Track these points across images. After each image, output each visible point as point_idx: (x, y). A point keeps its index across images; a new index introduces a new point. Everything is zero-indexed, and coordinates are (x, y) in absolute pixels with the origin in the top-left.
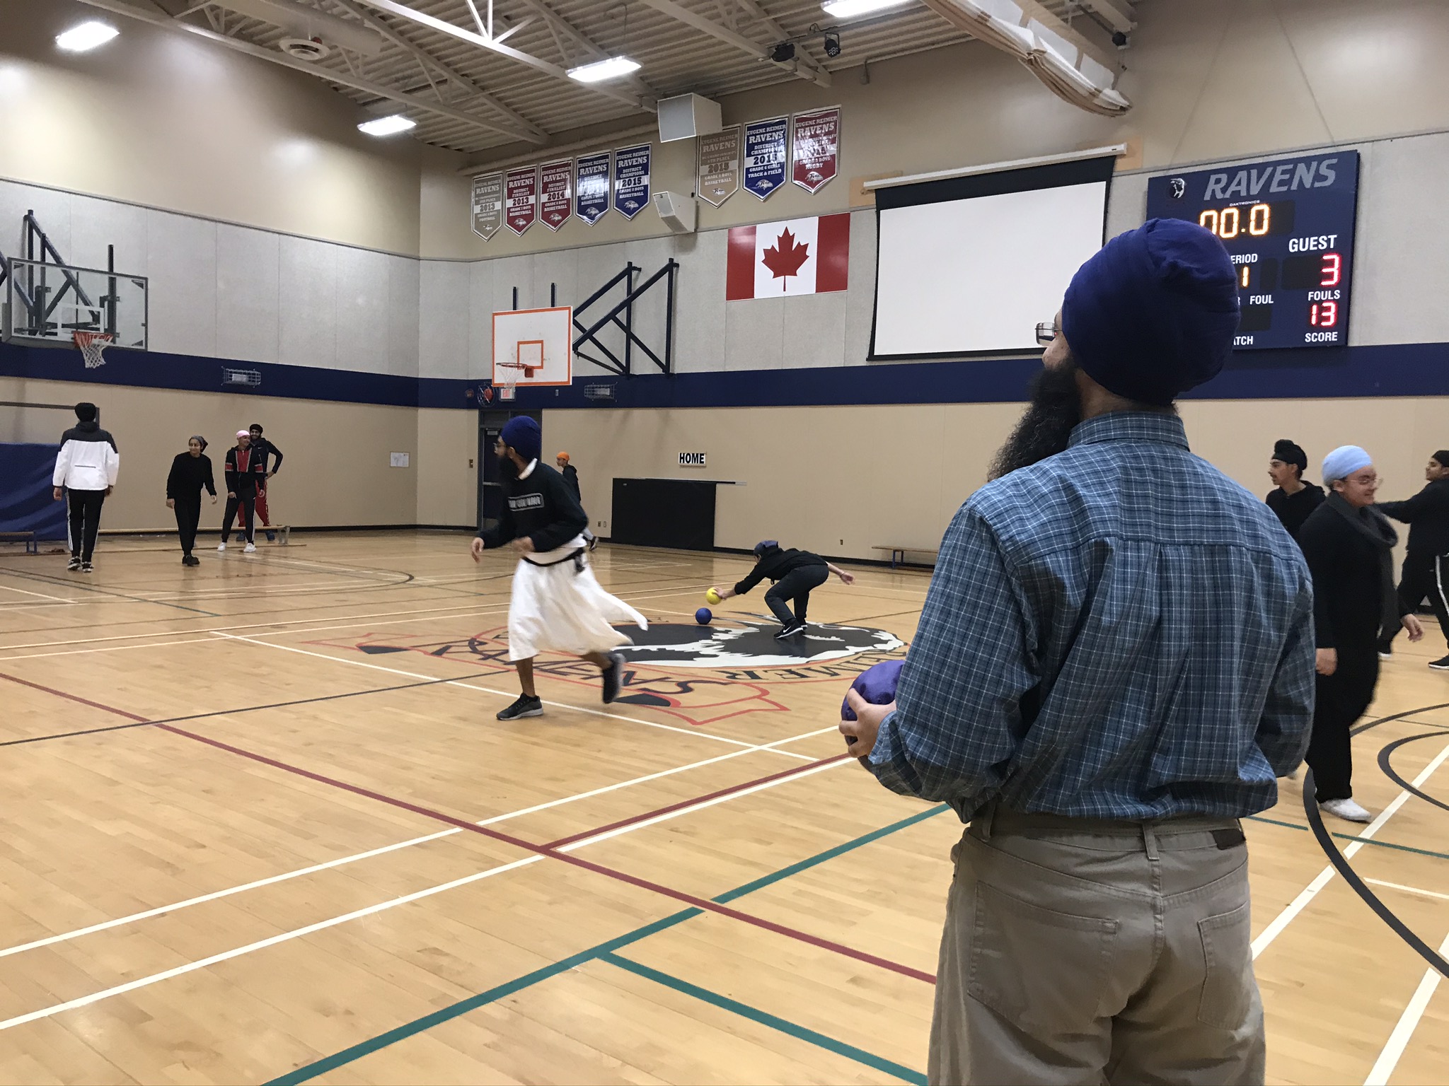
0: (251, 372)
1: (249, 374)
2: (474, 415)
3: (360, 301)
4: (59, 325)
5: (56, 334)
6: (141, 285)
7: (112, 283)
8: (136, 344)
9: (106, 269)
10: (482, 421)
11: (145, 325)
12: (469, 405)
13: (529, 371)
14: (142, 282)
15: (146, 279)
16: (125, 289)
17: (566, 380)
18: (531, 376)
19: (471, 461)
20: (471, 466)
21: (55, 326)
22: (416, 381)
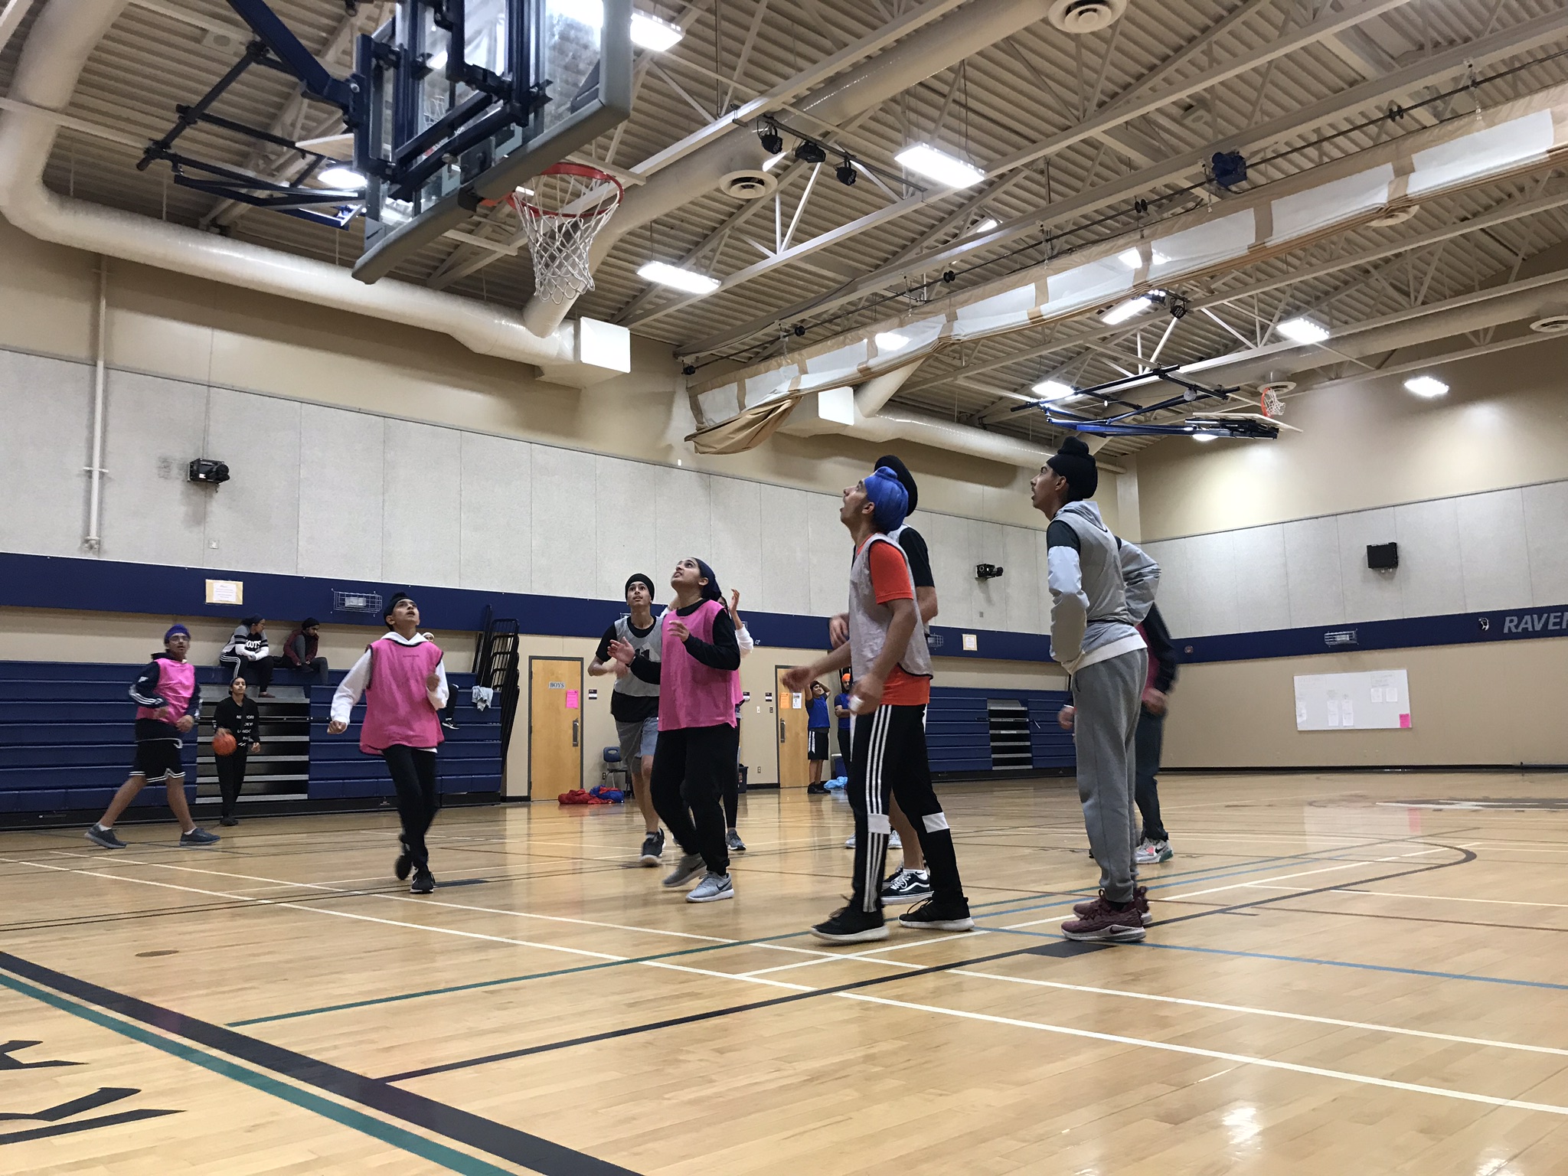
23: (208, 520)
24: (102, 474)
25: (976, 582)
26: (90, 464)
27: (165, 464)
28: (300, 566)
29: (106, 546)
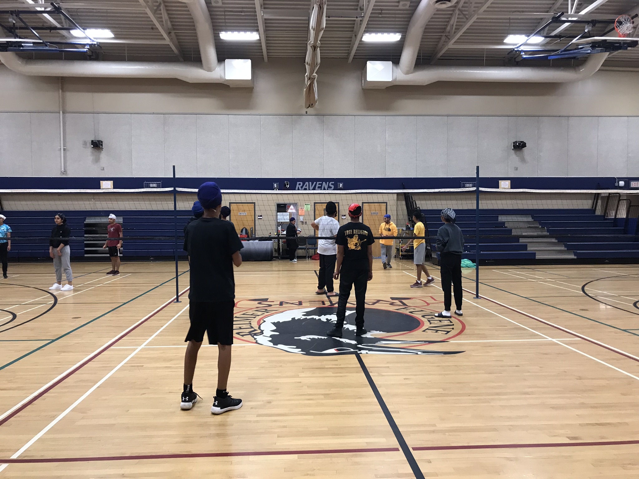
23: (100, 160)
24: (64, 149)
25: (513, 152)
26: (61, 147)
27: (85, 143)
28: (133, 174)
29: (68, 172)
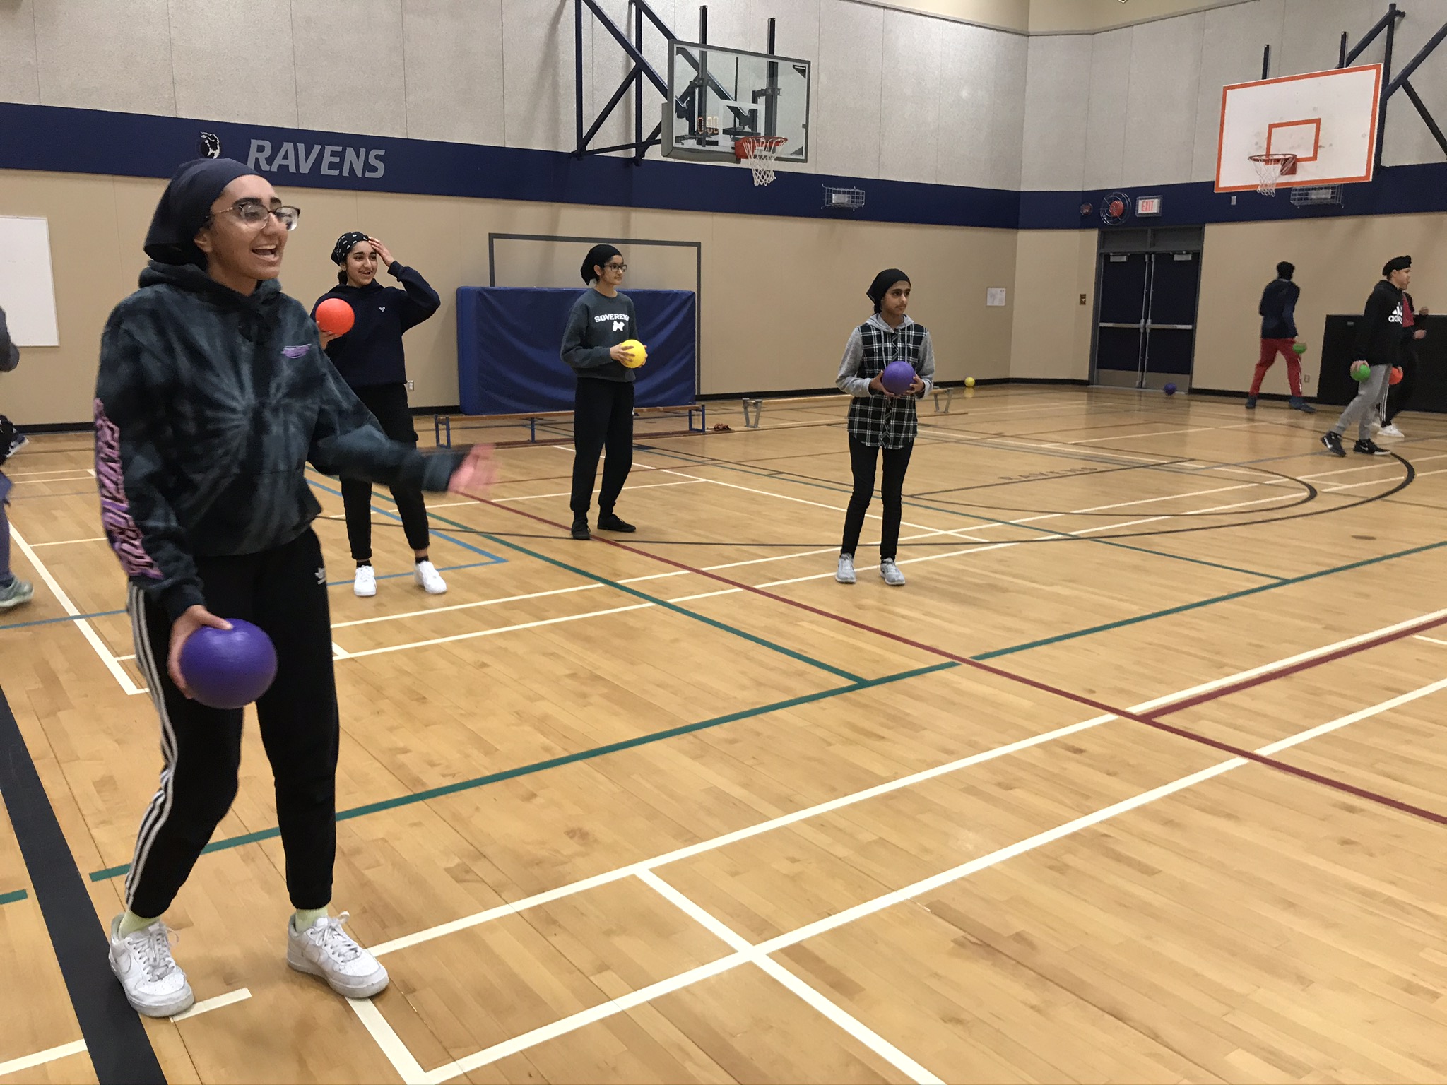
0: (852, 190)
1: (853, 193)
2: (1094, 235)
3: (965, 94)
4: (721, 132)
5: (716, 143)
6: (802, 72)
7: (773, 70)
8: (796, 153)
9: (765, 51)
10: (1102, 242)
11: (806, 126)
12: (1084, 223)
13: (1290, 165)
14: (803, 69)
15: (809, 63)
16: (788, 79)
17: (1363, 174)
18: (1293, 171)
19: (1083, 296)
20: (1083, 303)
21: (715, 132)
22: (1018, 194)
